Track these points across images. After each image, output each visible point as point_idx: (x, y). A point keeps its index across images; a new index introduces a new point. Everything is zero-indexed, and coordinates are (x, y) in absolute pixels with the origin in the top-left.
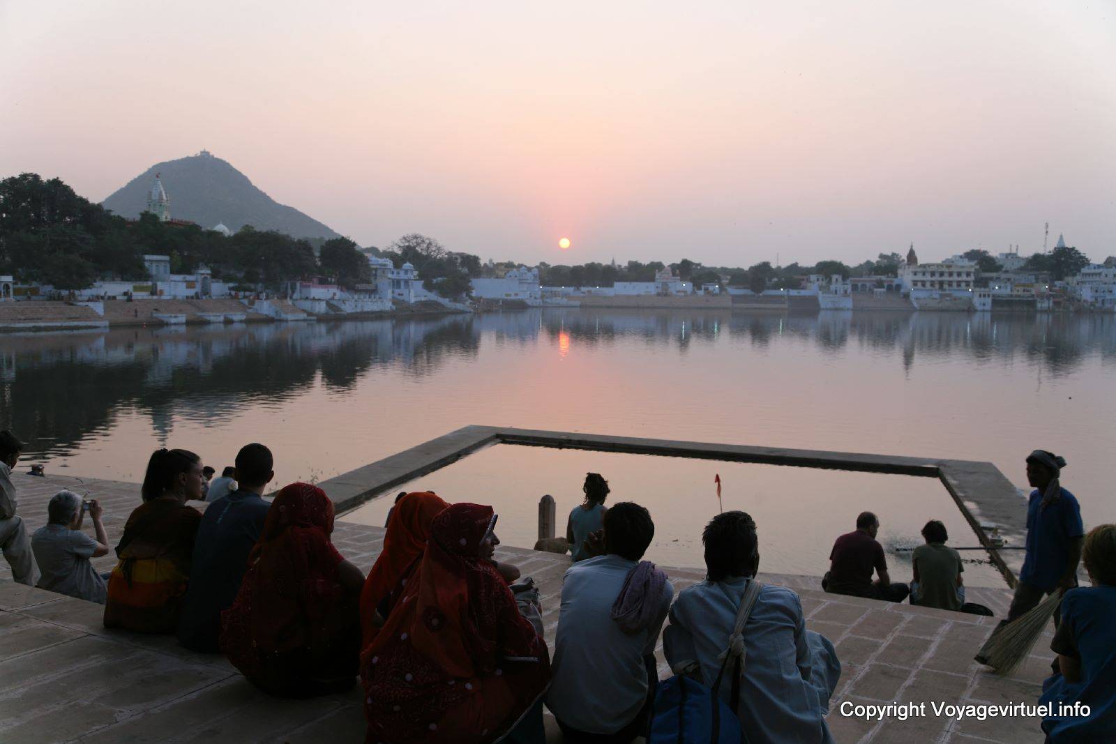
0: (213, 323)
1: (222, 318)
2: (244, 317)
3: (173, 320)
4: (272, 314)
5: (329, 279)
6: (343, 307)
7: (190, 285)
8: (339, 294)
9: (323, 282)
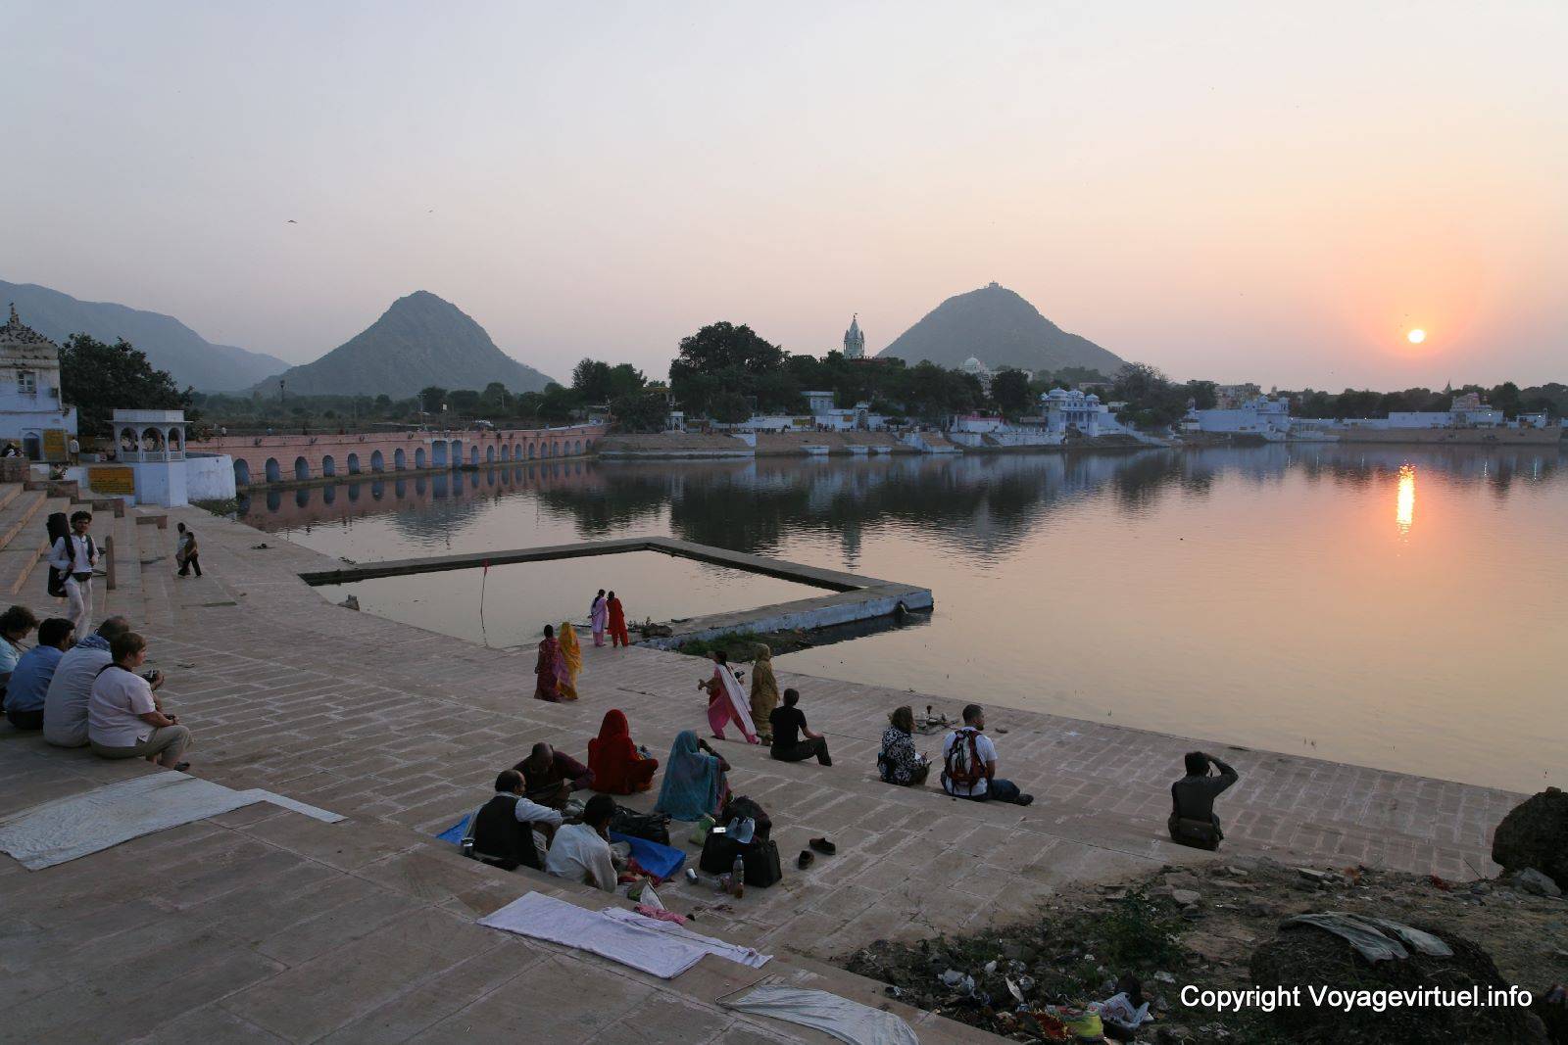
0: (857, 454)
1: (866, 450)
2: (889, 450)
3: (816, 451)
4: (920, 447)
5: (991, 412)
6: (1000, 440)
7: (847, 418)
8: (1001, 427)
9: (984, 415)
